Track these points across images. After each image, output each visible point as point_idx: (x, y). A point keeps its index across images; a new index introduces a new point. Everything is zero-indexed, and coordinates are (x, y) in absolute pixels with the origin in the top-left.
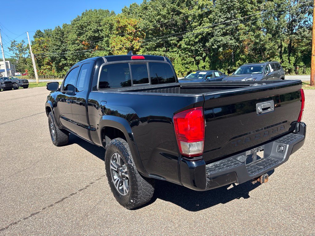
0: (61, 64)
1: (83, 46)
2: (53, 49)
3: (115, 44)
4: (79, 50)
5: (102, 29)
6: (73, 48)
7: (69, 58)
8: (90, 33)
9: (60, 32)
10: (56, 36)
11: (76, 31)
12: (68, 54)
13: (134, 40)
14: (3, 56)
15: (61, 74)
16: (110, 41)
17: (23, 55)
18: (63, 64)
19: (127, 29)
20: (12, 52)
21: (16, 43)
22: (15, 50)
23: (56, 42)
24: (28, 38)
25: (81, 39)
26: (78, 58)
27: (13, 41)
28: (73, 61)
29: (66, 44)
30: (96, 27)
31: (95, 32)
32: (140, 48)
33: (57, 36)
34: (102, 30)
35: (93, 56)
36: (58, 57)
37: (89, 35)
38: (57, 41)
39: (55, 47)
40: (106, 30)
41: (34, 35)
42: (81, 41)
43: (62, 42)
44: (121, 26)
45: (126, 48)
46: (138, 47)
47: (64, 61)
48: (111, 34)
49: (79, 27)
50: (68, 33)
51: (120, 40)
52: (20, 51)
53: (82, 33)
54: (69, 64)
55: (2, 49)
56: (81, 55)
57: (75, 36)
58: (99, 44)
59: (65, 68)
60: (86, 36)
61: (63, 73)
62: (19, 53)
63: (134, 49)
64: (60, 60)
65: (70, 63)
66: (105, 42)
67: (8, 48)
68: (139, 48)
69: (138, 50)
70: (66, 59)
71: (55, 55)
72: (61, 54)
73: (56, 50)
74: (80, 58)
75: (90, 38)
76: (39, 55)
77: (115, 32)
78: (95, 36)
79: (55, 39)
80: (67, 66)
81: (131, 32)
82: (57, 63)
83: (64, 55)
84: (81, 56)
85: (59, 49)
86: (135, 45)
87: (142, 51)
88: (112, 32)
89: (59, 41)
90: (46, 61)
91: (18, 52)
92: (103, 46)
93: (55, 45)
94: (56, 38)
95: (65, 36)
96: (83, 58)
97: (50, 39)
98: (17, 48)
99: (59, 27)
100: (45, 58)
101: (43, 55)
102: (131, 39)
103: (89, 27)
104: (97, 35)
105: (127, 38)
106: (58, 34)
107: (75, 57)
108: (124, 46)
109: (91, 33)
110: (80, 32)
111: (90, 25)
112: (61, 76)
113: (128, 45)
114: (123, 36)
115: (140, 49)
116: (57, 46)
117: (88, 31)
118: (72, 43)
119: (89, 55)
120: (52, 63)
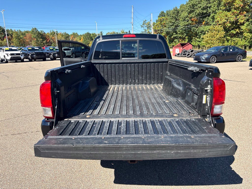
0: (172, 37)
1: (191, 22)
2: (169, 26)
3: (219, 19)
4: (188, 25)
5: (211, 6)
6: (183, 24)
7: (179, 32)
8: (198, 11)
9: (176, 12)
10: (172, 15)
11: (187, 9)
12: (179, 29)
13: (240, 14)
14: (132, 31)
15: (171, 45)
16: (215, 17)
17: (149, 30)
18: (174, 37)
19: (234, 4)
20: (143, 28)
21: (146, 21)
22: (145, 27)
23: (172, 20)
24: (152, 18)
25: (190, 16)
26: (185, 32)
27: (145, 21)
28: (182, 35)
29: (179, 21)
30: (205, 5)
31: (204, 9)
32: (245, 22)
33: (173, 15)
34: (210, 7)
35: (198, 30)
36: (171, 32)
37: (198, 12)
38: (173, 19)
39: (171, 24)
40: (214, 7)
41: (159, 15)
42: (191, 18)
43: (176, 19)
44: (229, 2)
45: (230, 22)
46: (242, 21)
47: (175, 34)
48: (218, 10)
49: (191, 6)
50: (182, 11)
51: (225, 15)
52: (148, 28)
53: (193, 10)
54: (178, 37)
55: (132, 26)
56: (189, 30)
57: (186, 14)
58: (206, 20)
59: (175, 40)
60: (195, 13)
61: (173, 44)
62: (147, 29)
63: (239, 23)
64: (173, 33)
65: (179, 36)
66: (212, 17)
67: (141, 26)
68: (244, 22)
69: (243, 24)
70: (177, 33)
71: (170, 30)
72: (174, 29)
73: (171, 26)
74: (187, 32)
75: (198, 15)
76: (159, 30)
77: (222, 8)
78: (203, 12)
79: (171, 17)
80: (177, 39)
81: (238, 6)
82: (170, 37)
83: (176, 30)
84: (188, 31)
85: (173, 25)
86: (240, 19)
87: (247, 24)
88: (219, 8)
89: (174, 19)
90: (163, 35)
91: (146, 29)
92: (209, 21)
93: (170, 22)
94: (173, 17)
95: (179, 14)
96: (189, 32)
97: (168, 18)
98: (146, 26)
99: (176, 7)
100: (162, 32)
101: (162, 30)
102: (237, 14)
103: (199, 5)
104: (205, 12)
105: (233, 13)
106: (174, 13)
107: (184, 32)
108: (229, 21)
109: (200, 10)
110: (191, 10)
111: (200, 3)
112: (172, 46)
113: (233, 19)
114: (229, 10)
115: (245, 23)
116: (172, 23)
117: (198, 9)
118: (183, 20)
119: (195, 30)
120: (167, 36)
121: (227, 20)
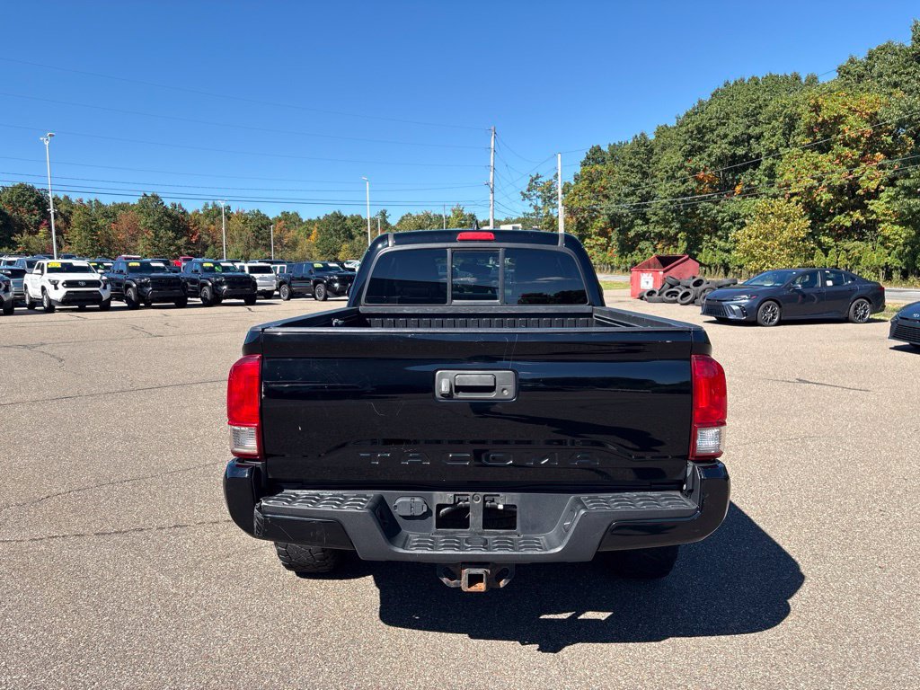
0: (632, 234)
1: (695, 185)
2: (619, 195)
3: (792, 176)
4: (684, 194)
5: (761, 134)
6: (668, 192)
7: (654, 218)
8: (719, 149)
9: (643, 149)
10: (630, 159)
11: (682, 143)
12: (656, 207)
13: (865, 162)
14: (491, 213)
15: (628, 260)
16: (779, 170)
17: (551, 210)
18: (637, 235)
19: (842, 127)
20: (527, 202)
21: (540, 179)
22: (535, 197)
23: (628, 175)
24: (559, 168)
25: (693, 166)
26: (677, 219)
27: (534, 176)
28: (665, 227)
29: (654, 180)
30: (741, 129)
31: (736, 142)
32: (882, 187)
33: (633, 161)
34: (759, 137)
35: (721, 212)
36: (627, 215)
37: (717, 152)
38: (632, 172)
39: (626, 189)
40: (774, 135)
41: (583, 157)
42: (694, 171)
43: (645, 175)
44: (824, 120)
45: (831, 188)
46: (873, 185)
47: (642, 225)
48: (788, 146)
49: (692, 132)
50: (663, 149)
51: (813, 164)
52: (545, 200)
53: (700, 148)
54: (652, 235)
55: (491, 195)
56: (689, 210)
57: (678, 158)
58: (745, 178)
59: (642, 245)
60: (709, 156)
61: (635, 258)
62: (541, 206)
63: (860, 192)
64: (632, 221)
65: (656, 231)
66: (765, 170)
67: (522, 193)
68: (878, 188)
69: (875, 195)
70: (647, 221)
71: (624, 210)
72: (638, 206)
73: (627, 195)
74: (683, 218)
75: (720, 161)
76: (584, 210)
77: (798, 139)
78: (734, 154)
79: (627, 167)
80: (647, 240)
81: (853, 135)
82: (624, 232)
83: (645, 210)
84: (686, 214)
85: (633, 193)
86: (864, 178)
87: (889, 196)
88: (791, 141)
89: (637, 172)
90: (599, 225)
91: (540, 203)
92: (756, 182)
93: (624, 182)
94: (631, 165)
95: (654, 158)
96: (691, 218)
97: (616, 169)
98: (539, 193)
99: (642, 134)
100: (596, 217)
101: (594, 210)
102: (855, 160)
103: (721, 130)
104: (740, 151)
105: (839, 156)
106: (638, 153)
107: (671, 216)
108: (824, 183)
109: (723, 146)
110: (695, 144)
111: (724, 124)
112: (629, 265)
113: (839, 177)
114: (824, 149)
115: (883, 191)
116: (631, 186)
117: (716, 143)
118: (667, 178)
119: (709, 211)
120: (613, 230)
121: (820, 180)
